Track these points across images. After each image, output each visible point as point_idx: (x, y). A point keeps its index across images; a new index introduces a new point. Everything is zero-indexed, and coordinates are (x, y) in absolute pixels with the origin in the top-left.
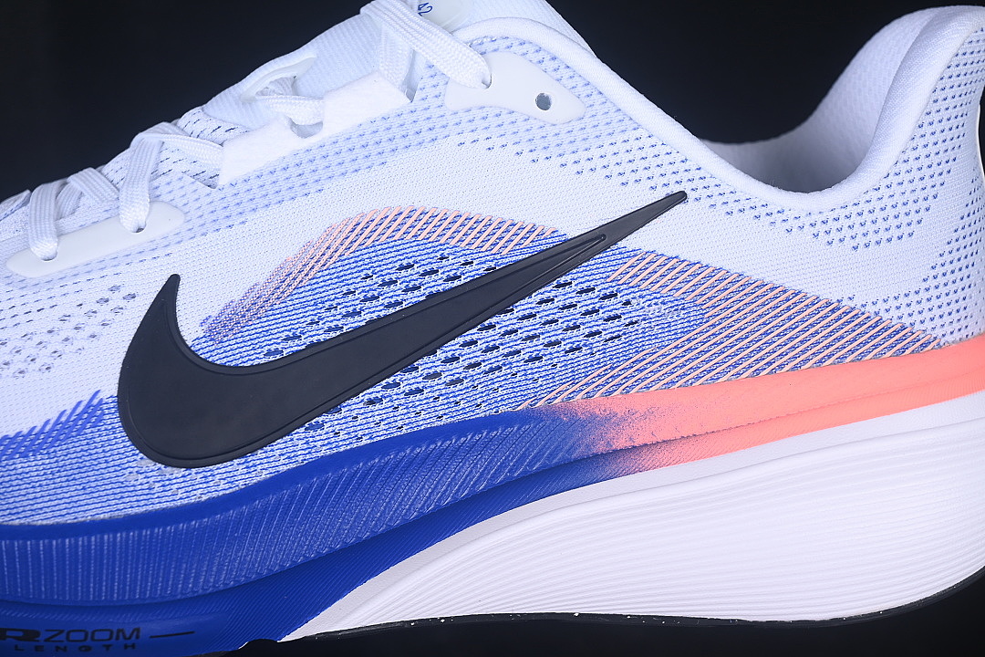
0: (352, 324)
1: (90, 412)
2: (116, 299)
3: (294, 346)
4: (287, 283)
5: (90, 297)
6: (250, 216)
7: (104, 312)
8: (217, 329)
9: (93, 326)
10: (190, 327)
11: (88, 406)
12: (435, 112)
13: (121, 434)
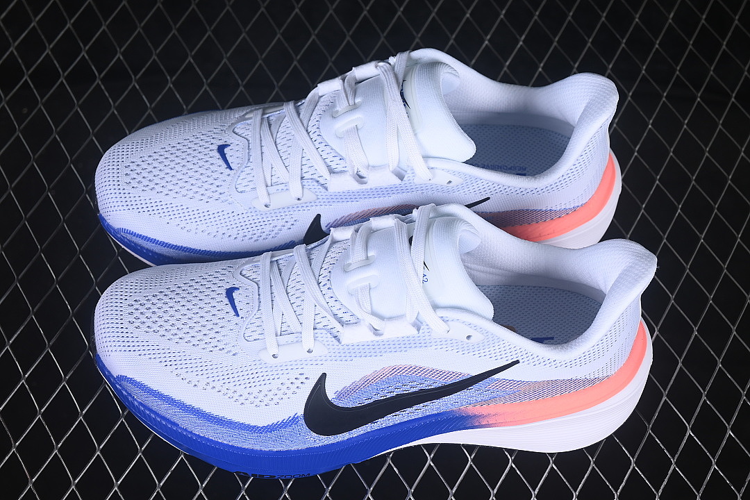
0: (389, 396)
1: (294, 420)
2: (302, 378)
3: (369, 401)
4: (366, 382)
5: (292, 376)
6: (354, 359)
7: (298, 383)
8: (340, 395)
9: (293, 388)
10: (331, 393)
11: (294, 417)
12: (427, 338)
13: (305, 426)
